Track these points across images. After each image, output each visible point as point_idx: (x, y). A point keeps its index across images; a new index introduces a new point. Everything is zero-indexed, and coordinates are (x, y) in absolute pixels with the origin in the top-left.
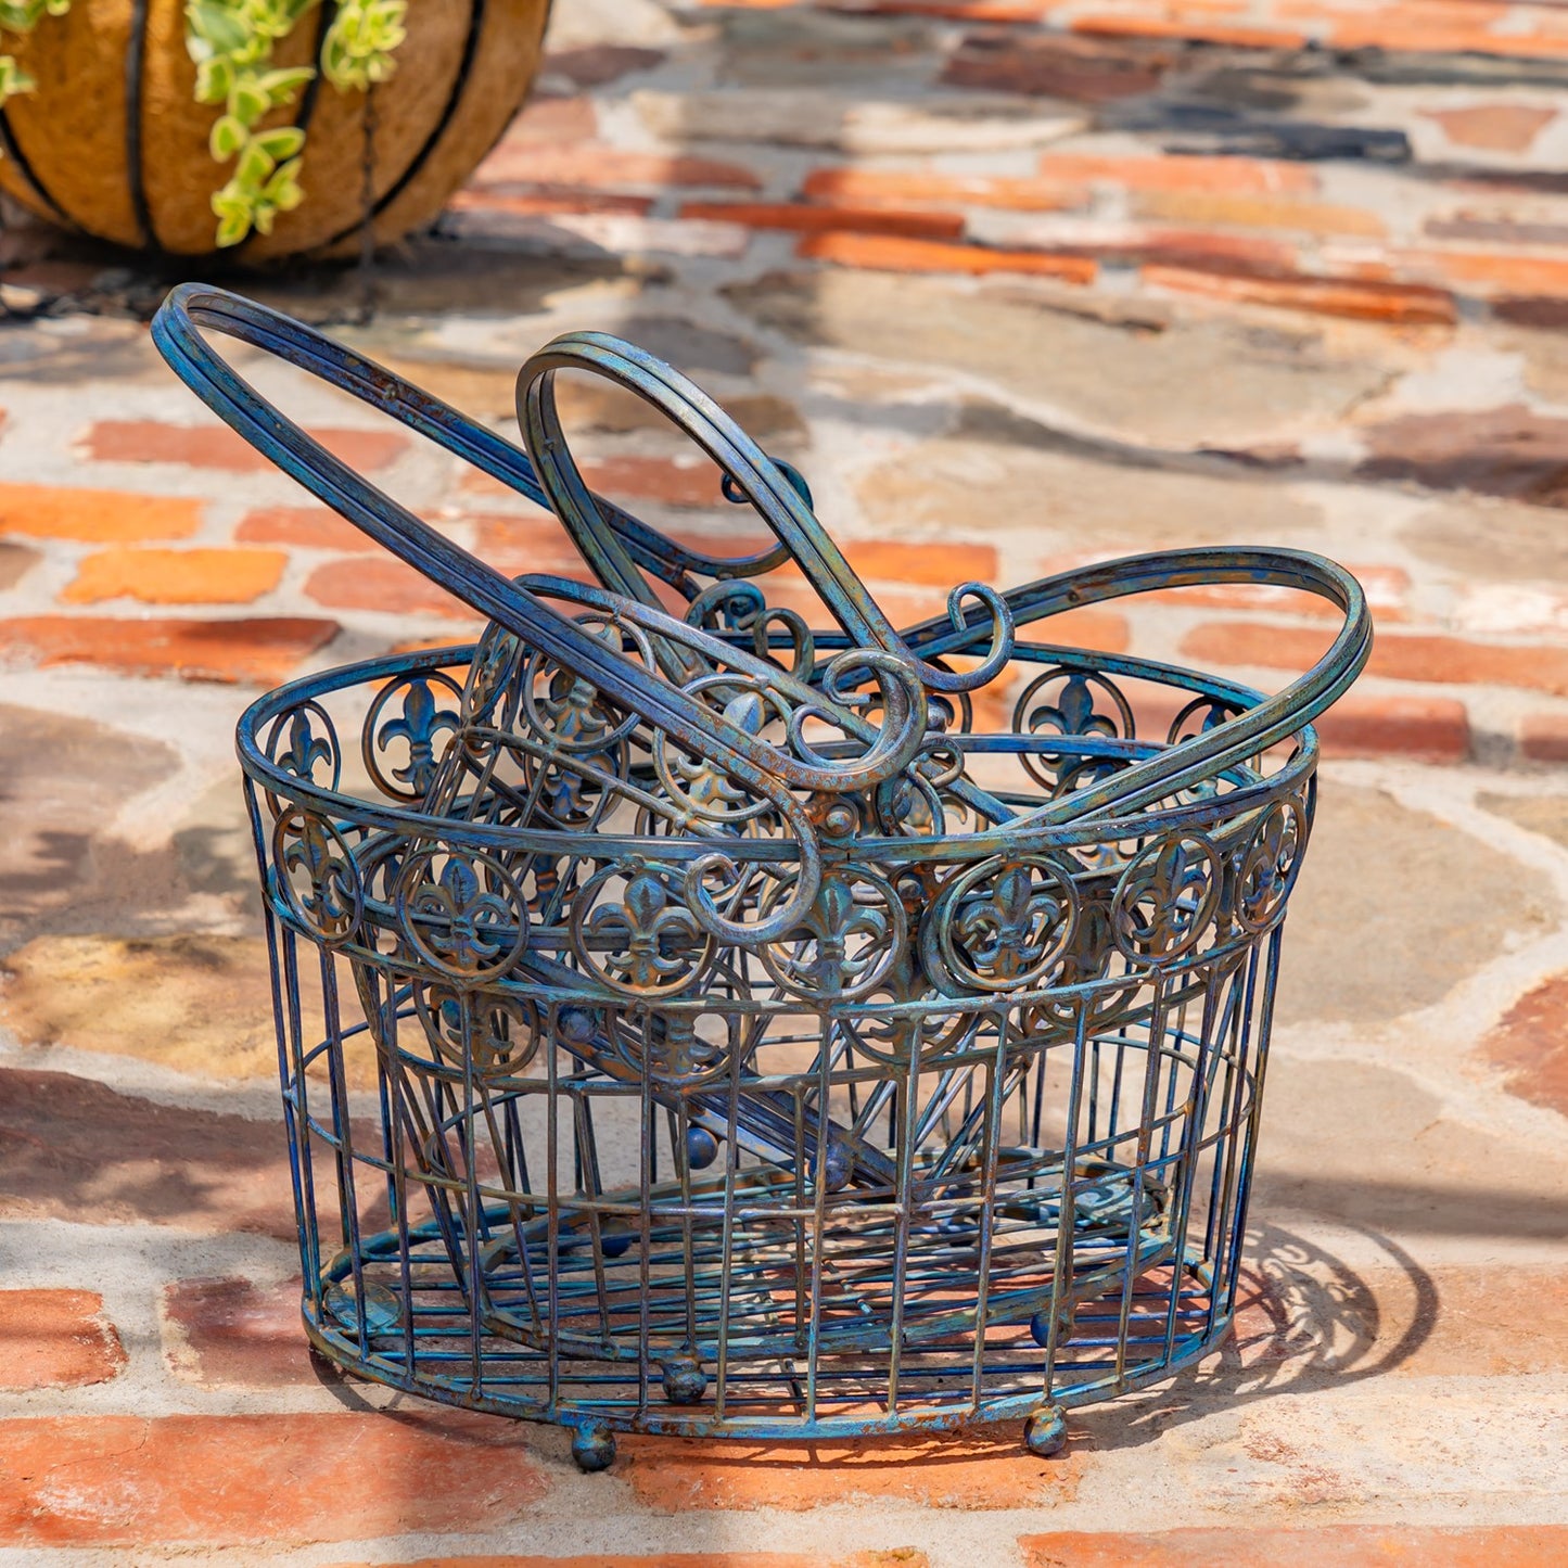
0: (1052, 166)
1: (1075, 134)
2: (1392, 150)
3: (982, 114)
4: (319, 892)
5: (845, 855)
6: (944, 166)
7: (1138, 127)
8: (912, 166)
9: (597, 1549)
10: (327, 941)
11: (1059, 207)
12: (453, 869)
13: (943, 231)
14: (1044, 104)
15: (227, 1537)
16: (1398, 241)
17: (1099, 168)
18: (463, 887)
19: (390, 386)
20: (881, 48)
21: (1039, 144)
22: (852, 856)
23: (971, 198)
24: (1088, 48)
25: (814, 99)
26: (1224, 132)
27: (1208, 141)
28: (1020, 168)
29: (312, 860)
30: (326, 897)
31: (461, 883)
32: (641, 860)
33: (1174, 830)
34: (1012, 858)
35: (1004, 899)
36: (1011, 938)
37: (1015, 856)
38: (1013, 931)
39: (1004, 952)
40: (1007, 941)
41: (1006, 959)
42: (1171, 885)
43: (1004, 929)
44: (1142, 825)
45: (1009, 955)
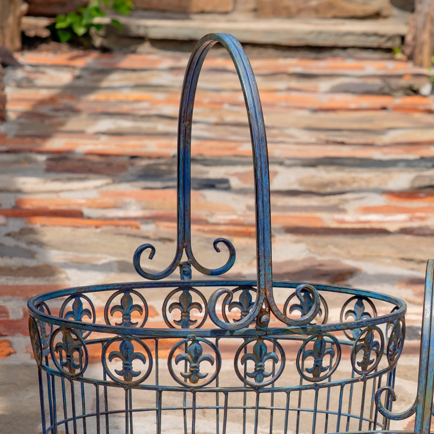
0: (104, 194)
1: (108, 184)
2: (225, 186)
3: (69, 180)
4: (69, 358)
5: (265, 333)
6: (64, 196)
7: (128, 181)
8: (54, 196)
10: (72, 376)
11: (115, 207)
12: (124, 344)
13: (76, 214)
14: (91, 176)
16: (240, 213)
17: (122, 194)
18: (128, 350)
19: (188, 123)
20: (17, 162)
21: (96, 188)
22: (268, 333)
23: (81, 205)
24: (96, 159)
26: (163, 181)
27: (158, 184)
28: (94, 195)
29: (67, 347)
30: (72, 360)
31: (127, 349)
32: (194, 337)
33: (371, 325)
34: (320, 334)
35: (317, 349)
36: (319, 363)
37: (321, 333)
38: (320, 360)
39: (317, 368)
40: (318, 364)
41: (317, 371)
42: (369, 346)
43: (317, 360)
44: (361, 323)
45: (318, 369)
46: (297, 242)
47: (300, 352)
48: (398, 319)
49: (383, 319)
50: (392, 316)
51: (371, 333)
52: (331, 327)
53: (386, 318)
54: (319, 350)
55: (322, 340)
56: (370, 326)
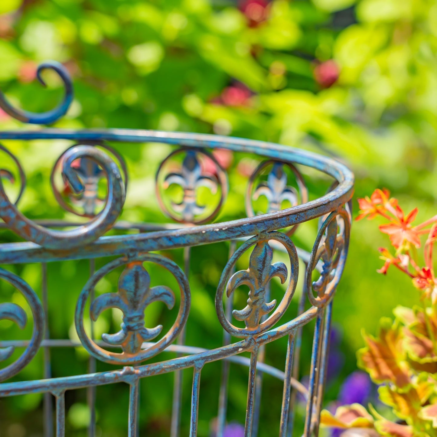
33: (263, 232)
34: (132, 257)
35: (127, 291)
36: (134, 322)
37: (134, 256)
38: (136, 317)
39: (130, 333)
40: (132, 324)
41: (131, 339)
42: (261, 275)
43: (129, 316)
44: (239, 229)
45: (134, 336)
47: (81, 301)
48: (332, 212)
49: (293, 216)
50: (316, 207)
51: (264, 248)
52: (160, 240)
53: (301, 212)
54: (132, 294)
55: (138, 270)
56: (261, 232)
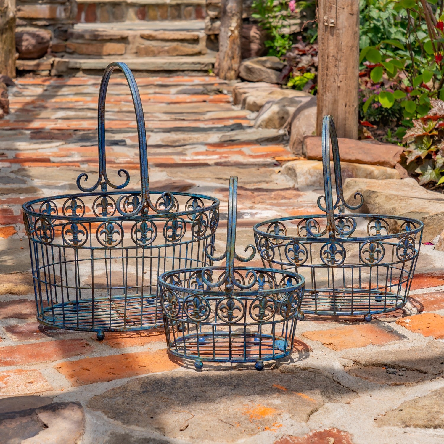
0: (61, 150)
1: (63, 145)
2: (123, 143)
3: (43, 143)
4: (45, 234)
5: (146, 218)
6: (40, 151)
7: (73, 143)
8: (35, 151)
9: (110, 355)
10: (46, 243)
11: (67, 156)
12: (73, 226)
13: (47, 160)
15: (40, 361)
16: (131, 157)
17: (70, 149)
20: (15, 134)
21: (57, 146)
22: (148, 218)
23: (50, 155)
24: (56, 132)
25: (9, 143)
26: (91, 142)
27: (89, 144)
28: (55, 150)
29: (43, 228)
31: (75, 228)
32: (110, 221)
33: (201, 212)
34: (175, 217)
35: (174, 225)
38: (175, 231)
39: (174, 235)
40: (174, 233)
41: (174, 237)
42: (201, 223)
44: (196, 211)
46: (162, 171)
47: (165, 227)
48: (215, 209)
49: (207, 209)
50: (212, 207)
51: (201, 216)
52: (181, 214)
53: (209, 208)
55: (176, 221)
